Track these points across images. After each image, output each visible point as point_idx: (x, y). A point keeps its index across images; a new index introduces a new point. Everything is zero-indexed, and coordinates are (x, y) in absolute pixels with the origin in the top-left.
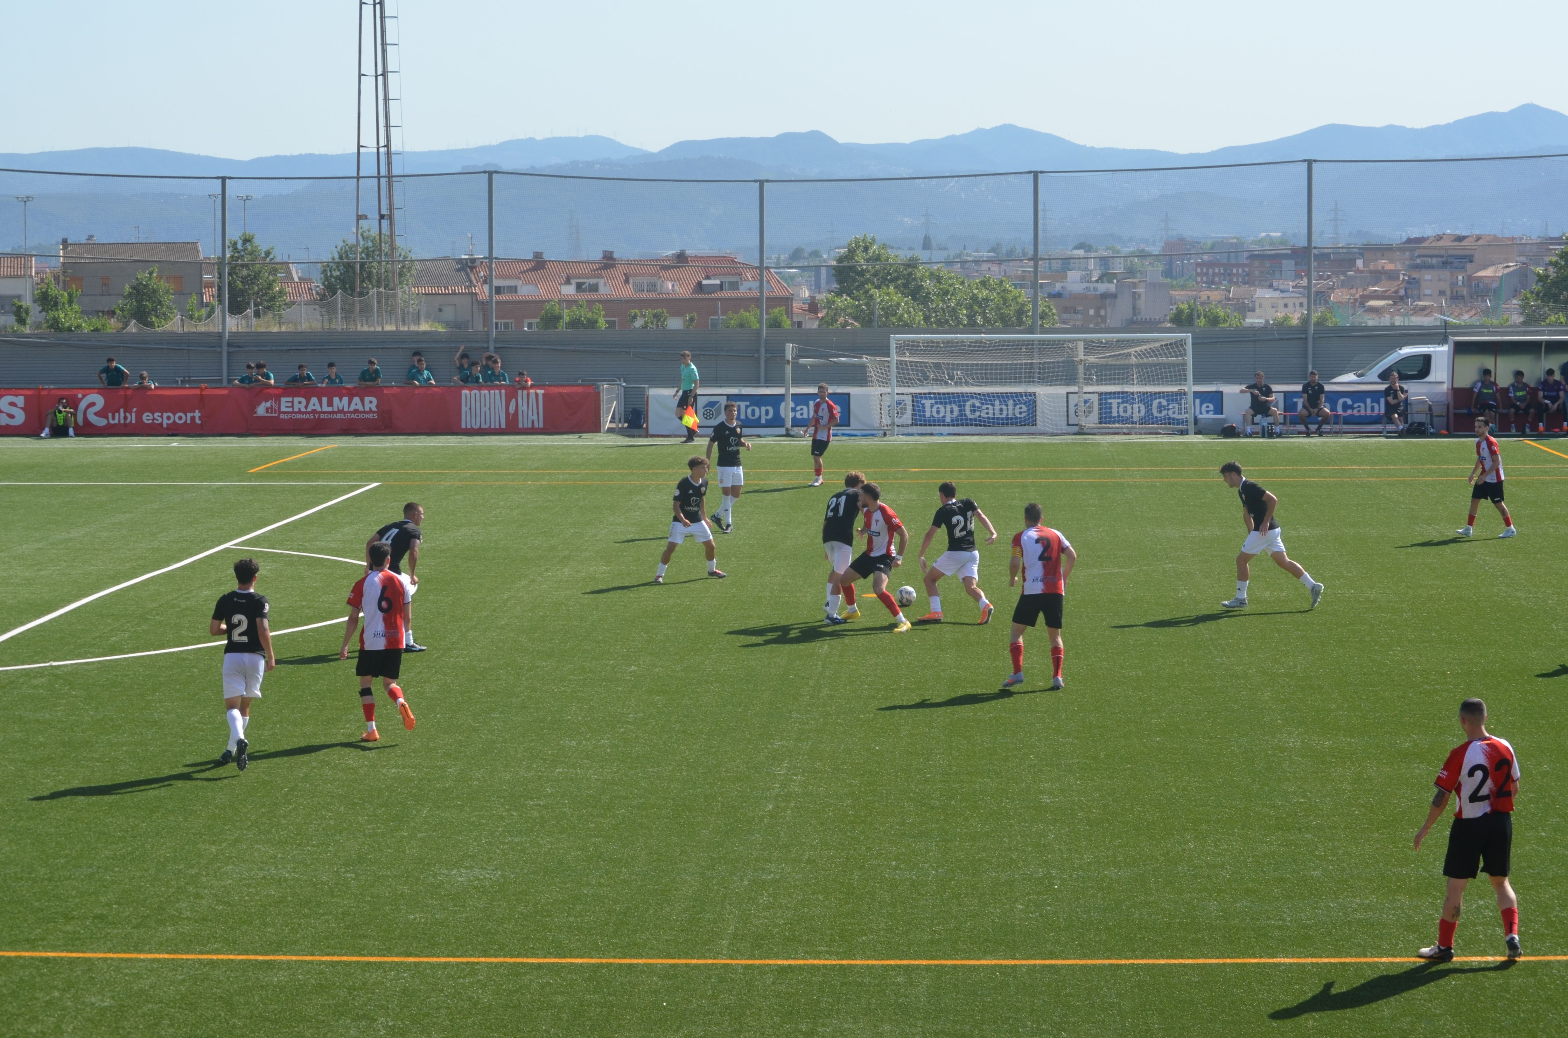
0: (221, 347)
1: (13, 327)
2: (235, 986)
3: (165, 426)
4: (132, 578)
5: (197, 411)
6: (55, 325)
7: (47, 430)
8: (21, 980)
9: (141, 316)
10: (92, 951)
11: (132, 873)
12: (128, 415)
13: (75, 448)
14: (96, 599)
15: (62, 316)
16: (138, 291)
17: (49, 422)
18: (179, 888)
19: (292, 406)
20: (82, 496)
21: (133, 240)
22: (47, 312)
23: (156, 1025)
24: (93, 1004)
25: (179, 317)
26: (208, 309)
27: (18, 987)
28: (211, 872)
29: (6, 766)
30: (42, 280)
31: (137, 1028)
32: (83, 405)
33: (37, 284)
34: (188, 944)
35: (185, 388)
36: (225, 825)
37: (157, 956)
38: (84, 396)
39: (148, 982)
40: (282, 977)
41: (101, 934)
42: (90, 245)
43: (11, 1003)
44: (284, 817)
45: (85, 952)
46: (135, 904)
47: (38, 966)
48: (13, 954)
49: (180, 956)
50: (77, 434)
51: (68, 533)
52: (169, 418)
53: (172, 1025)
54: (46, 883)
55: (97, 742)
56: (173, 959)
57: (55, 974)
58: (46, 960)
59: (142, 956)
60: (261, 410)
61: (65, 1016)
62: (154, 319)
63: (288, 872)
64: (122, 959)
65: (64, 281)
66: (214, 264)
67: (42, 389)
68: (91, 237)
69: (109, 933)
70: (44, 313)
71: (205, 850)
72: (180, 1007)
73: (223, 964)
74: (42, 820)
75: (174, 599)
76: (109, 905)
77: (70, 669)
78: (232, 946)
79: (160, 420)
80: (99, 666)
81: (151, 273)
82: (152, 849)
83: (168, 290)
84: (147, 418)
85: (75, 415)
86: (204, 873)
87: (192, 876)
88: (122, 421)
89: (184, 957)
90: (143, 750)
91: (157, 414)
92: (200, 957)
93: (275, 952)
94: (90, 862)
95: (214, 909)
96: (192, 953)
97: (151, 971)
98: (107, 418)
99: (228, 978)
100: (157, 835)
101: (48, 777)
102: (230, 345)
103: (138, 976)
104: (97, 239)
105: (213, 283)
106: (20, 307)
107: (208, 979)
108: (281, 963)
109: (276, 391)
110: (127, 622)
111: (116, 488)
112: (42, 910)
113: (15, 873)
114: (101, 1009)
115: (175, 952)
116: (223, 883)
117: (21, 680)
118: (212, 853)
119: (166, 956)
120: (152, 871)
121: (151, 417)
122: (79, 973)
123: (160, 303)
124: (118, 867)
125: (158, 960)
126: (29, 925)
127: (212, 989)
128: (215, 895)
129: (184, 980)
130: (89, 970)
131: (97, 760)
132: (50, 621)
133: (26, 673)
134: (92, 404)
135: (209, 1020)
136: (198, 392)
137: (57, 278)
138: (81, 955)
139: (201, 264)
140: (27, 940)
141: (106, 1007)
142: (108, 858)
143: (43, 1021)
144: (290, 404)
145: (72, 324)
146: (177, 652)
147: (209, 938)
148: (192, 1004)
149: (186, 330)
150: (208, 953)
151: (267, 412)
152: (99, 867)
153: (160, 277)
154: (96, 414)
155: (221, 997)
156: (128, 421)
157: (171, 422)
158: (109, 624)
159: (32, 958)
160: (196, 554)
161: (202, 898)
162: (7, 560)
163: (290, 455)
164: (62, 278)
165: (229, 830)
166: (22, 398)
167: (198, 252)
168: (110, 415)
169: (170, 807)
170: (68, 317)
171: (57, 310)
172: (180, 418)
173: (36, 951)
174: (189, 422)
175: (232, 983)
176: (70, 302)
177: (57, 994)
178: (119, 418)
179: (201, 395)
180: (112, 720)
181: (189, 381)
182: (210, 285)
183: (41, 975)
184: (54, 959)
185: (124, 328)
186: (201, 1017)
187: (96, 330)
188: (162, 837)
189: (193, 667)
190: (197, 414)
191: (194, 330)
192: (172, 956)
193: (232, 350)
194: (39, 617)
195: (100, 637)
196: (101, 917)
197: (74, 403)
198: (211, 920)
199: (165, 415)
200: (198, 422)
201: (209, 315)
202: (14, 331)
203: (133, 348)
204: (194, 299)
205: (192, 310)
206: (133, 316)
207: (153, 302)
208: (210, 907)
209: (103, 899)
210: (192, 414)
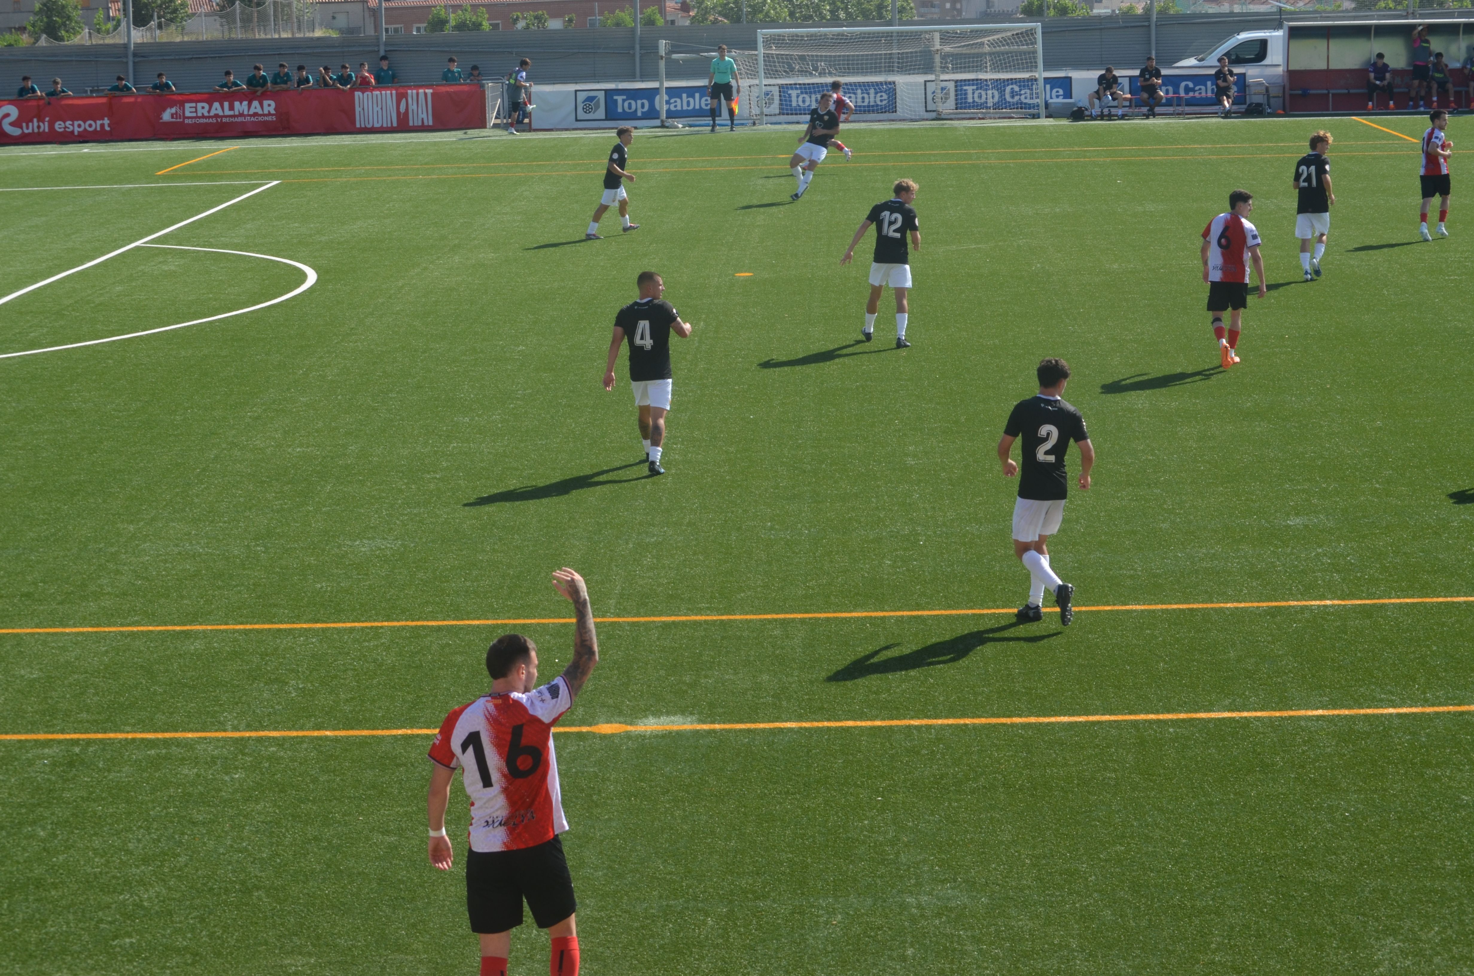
0: (127, 57)
2: (155, 656)
3: (76, 133)
4: (49, 277)
5: (106, 119)
9: (52, 31)
10: (21, 626)
11: (56, 553)
12: (41, 124)
14: (16, 298)
16: (48, 8)
18: (100, 565)
19: (196, 112)
23: (82, 694)
24: (23, 676)
25: (87, 30)
26: (115, 23)
28: (130, 550)
31: (64, 697)
34: (110, 617)
35: (93, 97)
36: (141, 505)
37: (81, 629)
39: (73, 654)
40: (198, 645)
44: (197, 496)
45: (13, 628)
46: (59, 582)
49: (102, 629)
53: (96, 694)
55: (20, 432)
56: (96, 632)
59: (67, 630)
60: (166, 116)
62: (63, 32)
63: (202, 547)
64: (48, 634)
69: (35, 610)
71: (124, 529)
72: (103, 677)
73: (143, 635)
75: (89, 295)
76: (35, 584)
78: (152, 618)
80: (20, 360)
82: (74, 530)
83: (76, 6)
84: (59, 126)
86: (123, 551)
87: (112, 554)
88: (36, 130)
89: (106, 629)
90: (62, 438)
91: (68, 123)
92: (121, 629)
93: (191, 623)
94: (16, 544)
95: (134, 584)
96: (114, 626)
97: (75, 644)
98: (21, 128)
99: (148, 648)
100: (79, 516)
102: (135, 55)
103: (64, 649)
107: (129, 650)
108: (197, 632)
109: (180, 98)
110: (45, 319)
111: (32, 193)
114: (30, 681)
115: (98, 625)
116: (141, 560)
118: (130, 532)
119: (90, 629)
120: (75, 551)
121: (63, 125)
122: (9, 648)
123: (69, 18)
124: (42, 547)
125: (82, 634)
127: (133, 659)
128: (134, 571)
129: (107, 652)
130: (18, 644)
131: (20, 448)
134: (7, 115)
135: (131, 688)
138: (10, 631)
141: (35, 679)
142: (33, 540)
144: (194, 110)
146: (92, 345)
147: (129, 611)
148: (115, 673)
149: (94, 43)
150: (129, 625)
151: (172, 117)
154: (12, 124)
155: (142, 666)
156: (41, 130)
157: (81, 130)
158: (28, 321)
160: (108, 253)
161: (122, 574)
163: (194, 157)
165: (145, 510)
168: (24, 125)
169: (90, 490)
172: (90, 126)
174: (98, 129)
175: (152, 652)
178: (33, 127)
180: (33, 410)
181: (98, 91)
185: (35, 43)
186: (123, 685)
187: (10, 45)
188: (83, 519)
189: (108, 358)
190: (106, 121)
191: (101, 42)
192: (95, 629)
193: (137, 59)
195: (20, 333)
196: (28, 595)
198: (130, 595)
199: (76, 123)
200: (107, 128)
201: (116, 28)
203: (44, 61)
204: (101, 14)
205: (99, 24)
206: (44, 31)
207: (62, 17)
208: (130, 582)
209: (29, 578)
210: (101, 122)
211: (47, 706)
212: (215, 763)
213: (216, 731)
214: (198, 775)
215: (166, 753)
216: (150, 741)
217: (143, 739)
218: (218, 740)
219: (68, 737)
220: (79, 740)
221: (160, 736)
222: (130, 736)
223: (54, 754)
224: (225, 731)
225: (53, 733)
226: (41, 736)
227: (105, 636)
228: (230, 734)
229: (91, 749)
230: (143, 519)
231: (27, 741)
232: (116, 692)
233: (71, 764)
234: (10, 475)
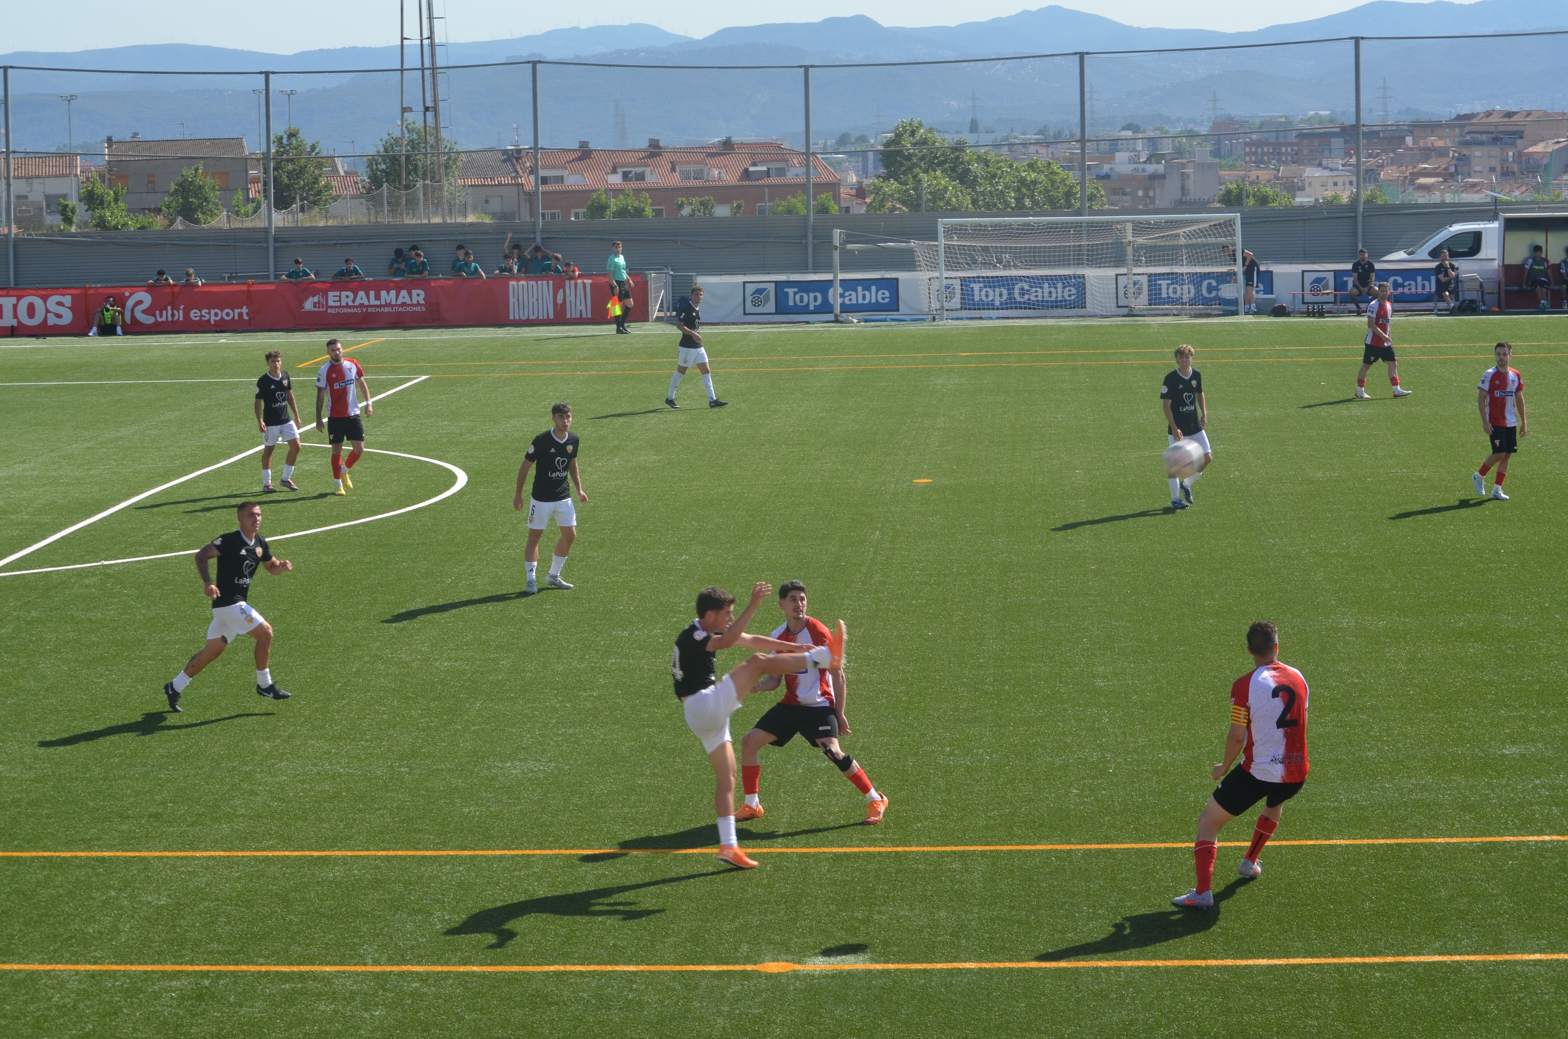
0: (267, 242)
1: (59, 227)
2: (291, 883)
3: (212, 322)
4: (182, 476)
5: (245, 307)
6: (102, 224)
7: (95, 329)
8: (77, 879)
9: (188, 213)
10: (148, 849)
11: (187, 771)
12: (175, 312)
13: (123, 347)
14: (147, 498)
15: (108, 214)
16: (183, 188)
17: (96, 321)
18: (234, 785)
19: (340, 301)
20: (131, 394)
21: (178, 137)
22: (93, 210)
23: (213, 922)
24: (150, 903)
25: (225, 213)
26: (254, 205)
27: (74, 887)
28: (266, 769)
29: (58, 666)
30: (88, 178)
31: (193, 926)
32: (130, 303)
33: (83, 183)
34: (244, 840)
35: (232, 284)
36: (278, 721)
37: (213, 853)
38: (131, 294)
39: (204, 880)
40: (338, 872)
41: (156, 833)
42: (136, 142)
43: (67, 903)
44: (338, 712)
45: (140, 851)
46: (190, 802)
47: (94, 865)
48: (69, 854)
49: (235, 854)
50: (125, 333)
51: (117, 431)
52: (216, 315)
53: (228, 923)
54: (101, 782)
55: (150, 641)
56: (228, 857)
57: (111, 873)
58: (103, 860)
59: (198, 854)
60: (308, 305)
61: (121, 915)
62: (200, 215)
63: (342, 767)
64: (177, 857)
65: (110, 179)
66: (258, 160)
67: (89, 288)
68: (135, 134)
69: (164, 832)
70: (90, 212)
71: (259, 746)
72: (236, 905)
73: (278, 860)
74: (96, 719)
75: (224, 496)
76: (164, 803)
77: (121, 567)
78: (287, 842)
79: (208, 316)
80: (149, 564)
81: (196, 170)
82: (206, 746)
83: (214, 187)
84: (194, 315)
85: (122, 313)
86: (258, 770)
87: (246, 773)
88: (170, 319)
89: (240, 854)
91: (204, 311)
92: (256, 854)
93: (330, 848)
94: (144, 761)
95: (269, 806)
96: (248, 850)
97: (206, 869)
98: (155, 316)
99: (284, 875)
100: (211, 732)
101: (101, 676)
102: (276, 240)
103: (194, 874)
104: (141, 137)
105: (259, 178)
106: (66, 206)
107: (263, 876)
108: (336, 858)
109: (323, 286)
110: (178, 520)
111: (165, 386)
112: (98, 810)
113: (70, 773)
114: (158, 908)
115: (231, 850)
116: (277, 780)
117: (73, 580)
118: (265, 750)
119: (222, 854)
120: (207, 769)
121: (199, 314)
122: (135, 872)
123: (206, 199)
124: (172, 765)
125: (214, 858)
126: (84, 825)
127: (268, 886)
128: (270, 792)
129: (240, 878)
130: (145, 869)
131: (150, 659)
132: (101, 520)
133: (78, 573)
134: (140, 302)
135: (265, 917)
136: (245, 288)
137: (102, 177)
138: (137, 854)
139: (246, 159)
140: (83, 840)
141: (162, 906)
142: (162, 757)
143: (100, 921)
144: (337, 299)
145: (118, 222)
147: (264, 835)
148: (248, 901)
149: (232, 226)
150: (264, 850)
151: (315, 307)
152: (153, 766)
153: (205, 173)
154: (144, 312)
155: (277, 893)
156: (176, 318)
157: (218, 318)
158: (160, 522)
159: (88, 858)
160: (246, 451)
161: (257, 794)
162: (57, 459)
164: (107, 176)
165: (283, 726)
166: (69, 298)
167: (243, 147)
168: (158, 312)
169: (223, 705)
170: (115, 215)
171: (103, 208)
172: (228, 314)
173: (92, 851)
174: (236, 318)
175: (288, 879)
176: (116, 200)
177: (113, 893)
178: (166, 315)
179: (249, 291)
180: (164, 618)
181: (236, 278)
182: (255, 180)
183: (97, 875)
184: (110, 858)
185: (170, 226)
186: (257, 914)
187: (143, 228)
188: (216, 735)
190: (245, 310)
191: (240, 225)
192: (227, 854)
193: (278, 245)
194: (89, 517)
195: (151, 535)
196: (156, 816)
197: (121, 302)
198: (265, 817)
199: (213, 312)
200: (246, 318)
201: (255, 211)
202: (61, 230)
203: (181, 245)
204: (240, 195)
205: (238, 206)
206: (180, 213)
207: (199, 199)
208: (265, 804)
209: (158, 798)
210: (239, 310)
211: (175, 935)
212: (354, 999)
213: (356, 964)
214: (336, 1012)
215: (302, 988)
216: (284, 974)
217: (277, 972)
218: (357, 974)
219: (197, 968)
220: (209, 972)
221: (295, 969)
222: (263, 969)
223: (182, 987)
224: (365, 964)
225: (181, 964)
226: (169, 968)
227: (237, 861)
228: (370, 968)
229: (221, 982)
230: (280, 736)
231: (153, 972)
232: (249, 921)
233: (200, 998)
234: (139, 687)
